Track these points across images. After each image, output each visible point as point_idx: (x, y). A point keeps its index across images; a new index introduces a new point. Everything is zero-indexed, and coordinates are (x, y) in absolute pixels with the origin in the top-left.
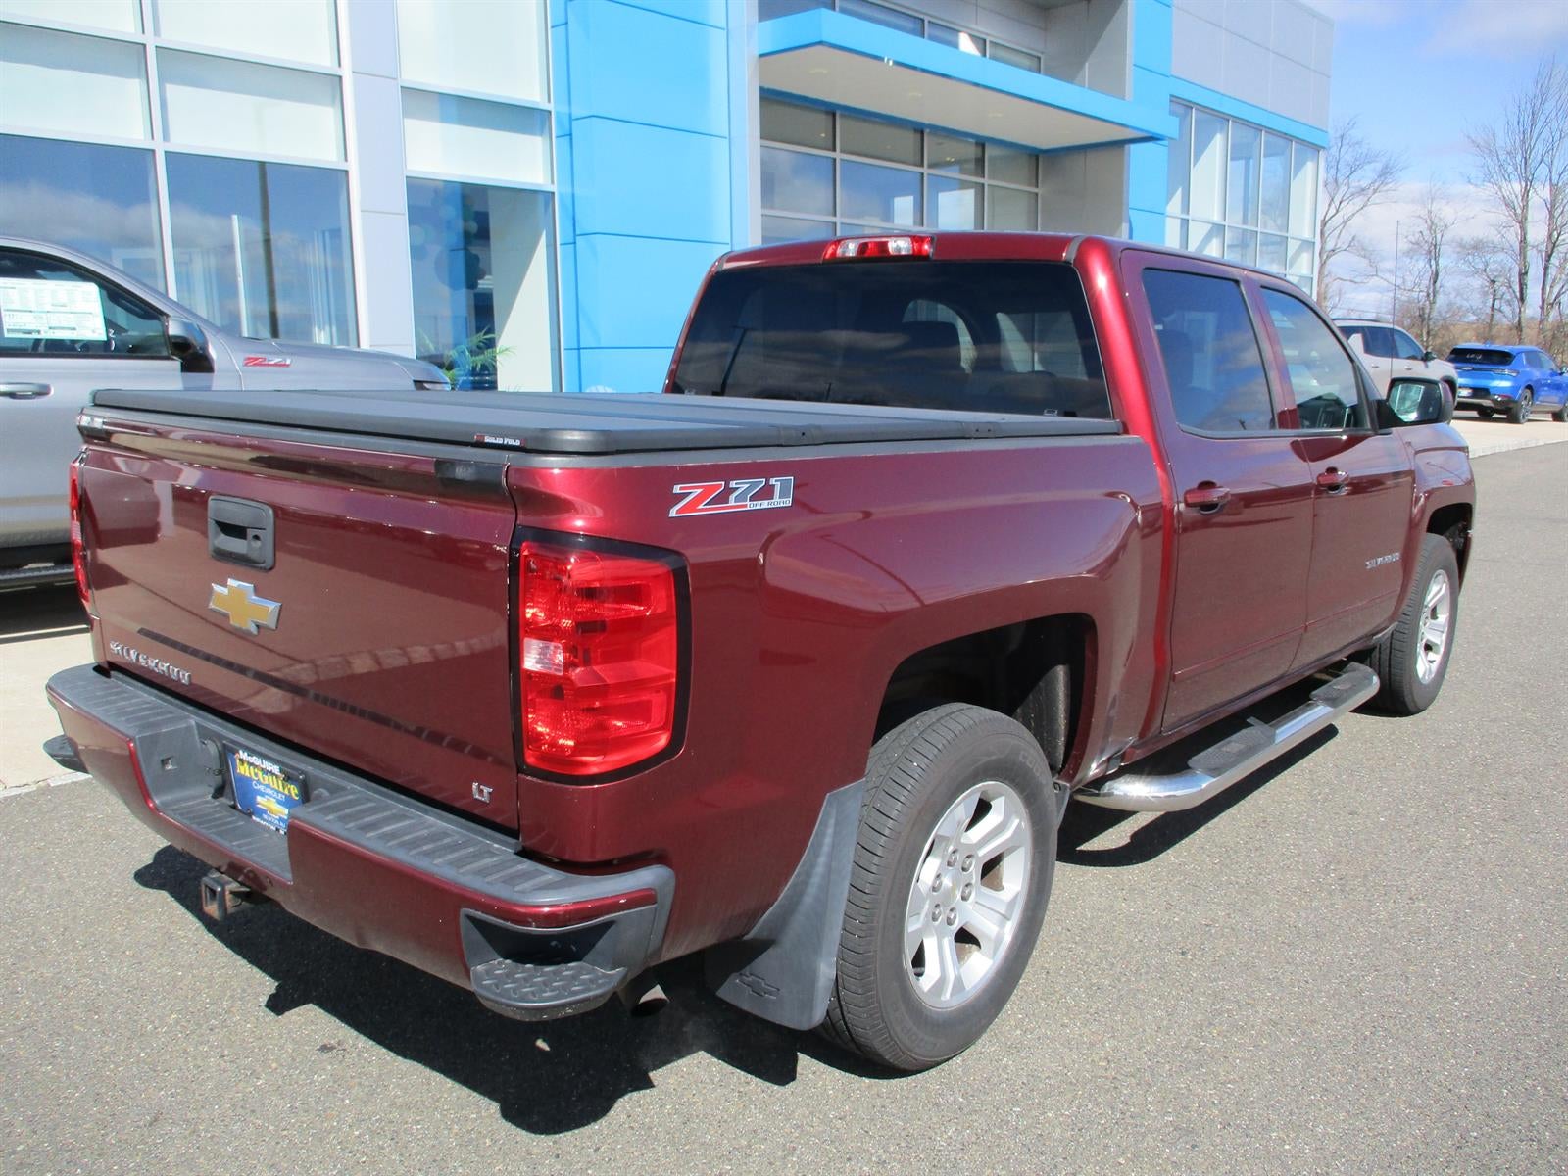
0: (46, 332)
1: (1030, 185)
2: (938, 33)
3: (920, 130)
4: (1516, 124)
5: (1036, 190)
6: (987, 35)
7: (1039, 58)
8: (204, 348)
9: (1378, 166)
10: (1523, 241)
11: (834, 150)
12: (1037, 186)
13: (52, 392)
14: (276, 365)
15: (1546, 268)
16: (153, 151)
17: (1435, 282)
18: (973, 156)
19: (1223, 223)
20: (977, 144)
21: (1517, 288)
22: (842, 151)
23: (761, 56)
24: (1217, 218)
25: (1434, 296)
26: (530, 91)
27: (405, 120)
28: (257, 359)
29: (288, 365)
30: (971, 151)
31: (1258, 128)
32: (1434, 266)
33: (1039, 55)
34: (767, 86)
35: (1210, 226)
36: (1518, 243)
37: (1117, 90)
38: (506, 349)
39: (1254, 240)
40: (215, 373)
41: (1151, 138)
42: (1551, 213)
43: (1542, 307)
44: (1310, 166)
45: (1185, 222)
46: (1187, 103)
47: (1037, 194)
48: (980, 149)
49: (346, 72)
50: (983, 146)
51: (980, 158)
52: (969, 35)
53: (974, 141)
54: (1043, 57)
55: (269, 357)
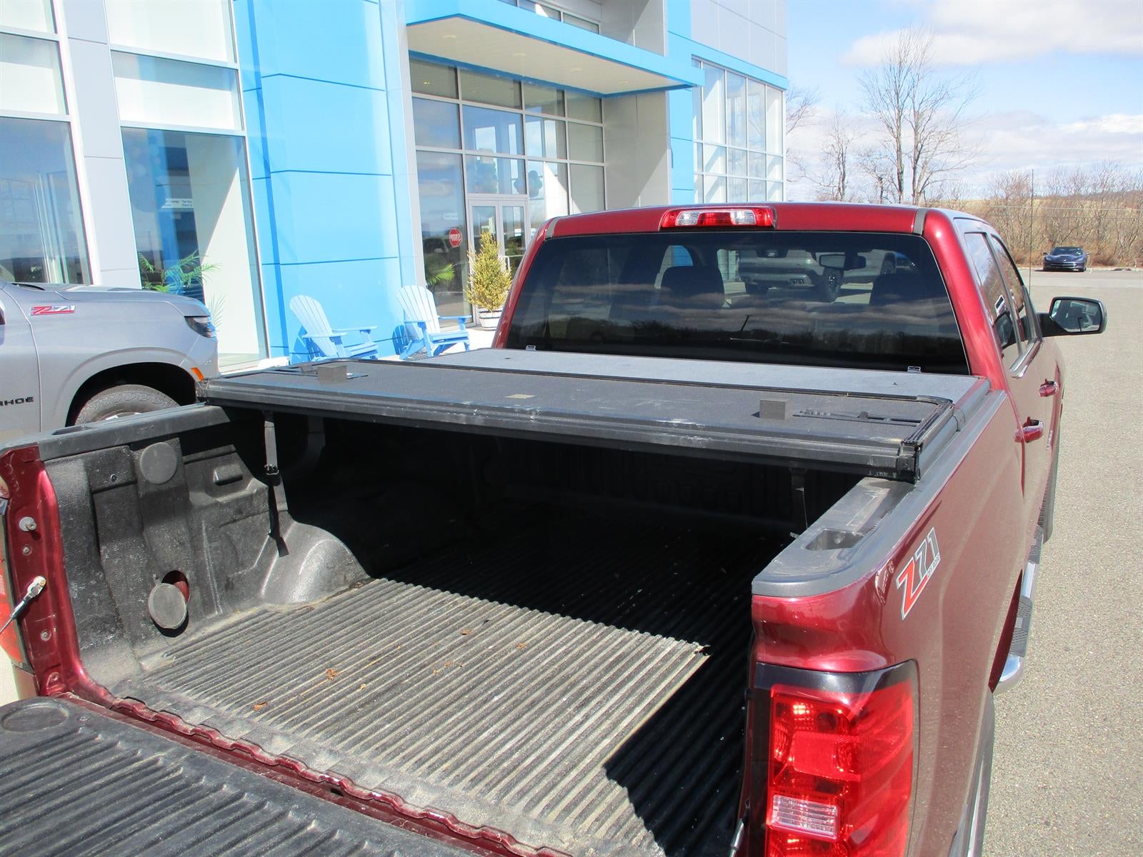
1: (597, 121)
3: (518, 81)
4: (889, 70)
5: (601, 125)
6: (561, 8)
7: (598, 26)
9: (801, 99)
10: (899, 150)
11: (458, 98)
12: (602, 123)
14: (61, 312)
15: (915, 168)
17: (843, 180)
18: (556, 101)
19: (725, 146)
20: (558, 91)
21: (896, 182)
22: (463, 99)
23: (408, 25)
24: (720, 142)
25: (843, 189)
26: (220, 54)
27: (116, 78)
28: (44, 308)
29: (73, 312)
30: (553, 96)
31: (744, 76)
32: (842, 170)
33: (598, 22)
34: (411, 50)
35: (716, 147)
36: (895, 152)
37: (657, 49)
38: (212, 266)
39: (745, 156)
40: (6, 325)
41: (686, 86)
42: (916, 131)
43: (913, 195)
44: (777, 102)
45: (700, 145)
46: (699, 59)
47: (602, 128)
48: (561, 95)
49: (62, 37)
50: (563, 92)
51: (561, 99)
52: (541, 5)
53: (557, 88)
54: (600, 25)
55: (53, 305)
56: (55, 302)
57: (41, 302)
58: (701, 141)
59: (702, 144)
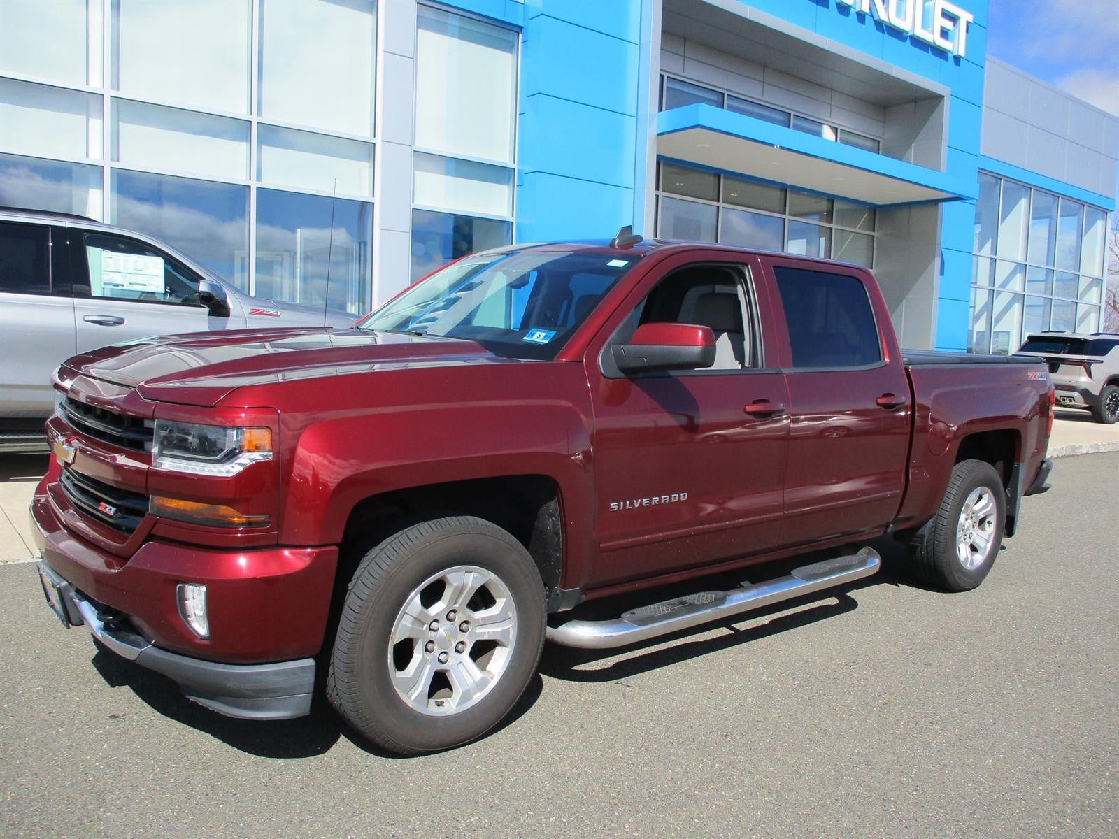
0: (127, 286)
1: (868, 230)
2: (799, 123)
3: (784, 189)
5: (872, 233)
6: (839, 124)
7: (879, 141)
8: (225, 301)
11: (718, 201)
12: (874, 231)
13: (125, 323)
14: (271, 315)
16: (250, 187)
18: (825, 209)
19: (1025, 263)
20: (828, 200)
23: (659, 134)
24: (1020, 259)
26: (503, 157)
28: (257, 314)
29: (279, 316)
30: (824, 205)
31: (1056, 195)
33: (879, 139)
35: (1015, 265)
37: (934, 165)
39: (1052, 275)
40: (231, 317)
41: (959, 199)
44: (1100, 223)
45: (993, 261)
46: (997, 176)
47: (874, 236)
48: (830, 204)
49: (378, 142)
50: (833, 202)
51: (830, 209)
52: (830, 126)
53: (826, 198)
54: (881, 141)
55: (267, 309)
56: (268, 307)
57: (258, 306)
58: (994, 257)
59: (996, 259)
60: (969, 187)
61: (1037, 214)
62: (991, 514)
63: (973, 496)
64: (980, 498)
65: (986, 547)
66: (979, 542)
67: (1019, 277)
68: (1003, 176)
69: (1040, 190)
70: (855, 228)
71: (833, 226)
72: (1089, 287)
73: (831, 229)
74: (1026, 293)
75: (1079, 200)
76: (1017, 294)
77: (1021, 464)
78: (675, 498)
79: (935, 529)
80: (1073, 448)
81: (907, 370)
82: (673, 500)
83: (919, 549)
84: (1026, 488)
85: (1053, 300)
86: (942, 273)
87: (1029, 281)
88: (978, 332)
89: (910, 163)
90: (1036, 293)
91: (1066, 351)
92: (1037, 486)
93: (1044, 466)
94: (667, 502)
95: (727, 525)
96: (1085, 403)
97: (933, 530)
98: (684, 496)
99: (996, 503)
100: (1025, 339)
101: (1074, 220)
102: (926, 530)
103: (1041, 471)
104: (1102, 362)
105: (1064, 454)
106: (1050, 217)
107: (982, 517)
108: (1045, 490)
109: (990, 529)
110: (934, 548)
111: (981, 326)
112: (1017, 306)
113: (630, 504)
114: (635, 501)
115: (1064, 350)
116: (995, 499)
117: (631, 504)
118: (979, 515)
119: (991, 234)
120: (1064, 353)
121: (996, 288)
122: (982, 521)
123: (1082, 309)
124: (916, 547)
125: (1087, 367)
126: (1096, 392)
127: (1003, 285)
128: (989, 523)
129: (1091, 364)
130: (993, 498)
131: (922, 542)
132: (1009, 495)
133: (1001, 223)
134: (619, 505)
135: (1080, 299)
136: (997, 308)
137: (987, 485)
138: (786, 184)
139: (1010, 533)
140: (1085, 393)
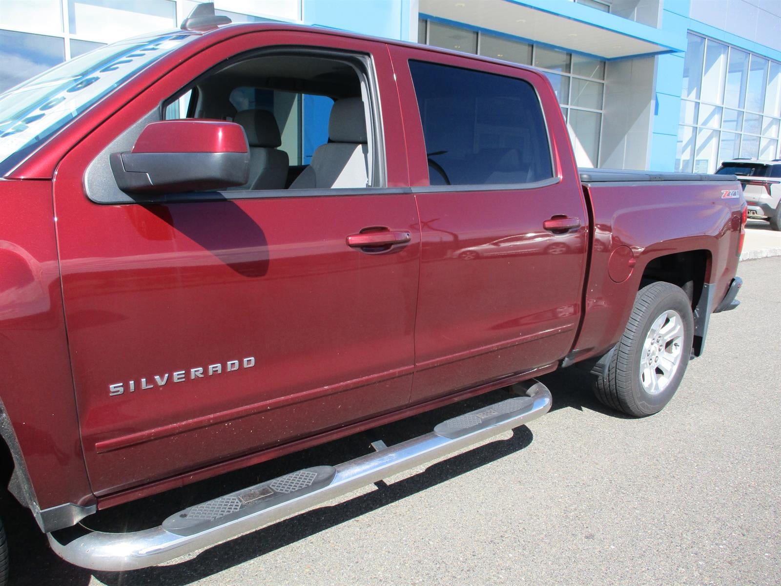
1: (599, 78)
3: (531, 44)
5: (602, 81)
7: (609, 6)
12: (604, 80)
18: (565, 62)
19: (722, 106)
20: (567, 54)
24: (718, 103)
30: (562, 58)
31: (747, 52)
35: (714, 107)
37: (653, 24)
39: (742, 115)
41: (671, 51)
45: (697, 104)
46: (703, 36)
47: (603, 84)
48: (569, 58)
50: (571, 56)
51: (568, 62)
53: (565, 52)
54: (611, 6)
58: (698, 101)
59: (699, 103)
60: (680, 42)
61: (732, 68)
62: (678, 337)
63: (661, 319)
64: (667, 321)
65: (671, 370)
66: (665, 365)
67: (717, 117)
68: (707, 36)
69: (736, 48)
70: (589, 76)
71: (571, 75)
72: (770, 125)
73: (569, 77)
74: (722, 130)
75: (765, 56)
76: (714, 130)
77: (710, 285)
78: (233, 365)
79: (617, 357)
80: (755, 253)
81: (585, 190)
82: (229, 369)
83: (600, 378)
84: (716, 306)
85: (742, 135)
86: (656, 113)
87: (724, 121)
88: (684, 161)
89: (634, 21)
90: (729, 130)
91: (751, 174)
92: (726, 304)
93: (734, 284)
94: (220, 371)
95: (327, 390)
96: (764, 215)
97: (615, 358)
98: (249, 362)
99: (684, 325)
100: (720, 165)
101: (760, 73)
102: (606, 360)
103: (731, 288)
104: (780, 182)
105: (748, 257)
106: (742, 71)
107: (669, 340)
108: (734, 307)
109: (677, 351)
110: (616, 376)
111: (686, 156)
112: (714, 141)
113: (147, 383)
114: (157, 377)
115: (750, 173)
116: (683, 322)
117: (150, 380)
118: (665, 338)
119: (696, 84)
120: (749, 176)
121: (699, 125)
122: (668, 344)
123: (764, 143)
124: (597, 376)
125: (768, 186)
126: (773, 206)
127: (705, 123)
128: (675, 345)
129: (772, 183)
130: (680, 320)
131: (602, 372)
132: (698, 316)
133: (705, 74)
134: (126, 386)
135: (763, 135)
136: (699, 142)
137: (675, 309)
138: (533, 41)
139: (697, 351)
140: (765, 207)
